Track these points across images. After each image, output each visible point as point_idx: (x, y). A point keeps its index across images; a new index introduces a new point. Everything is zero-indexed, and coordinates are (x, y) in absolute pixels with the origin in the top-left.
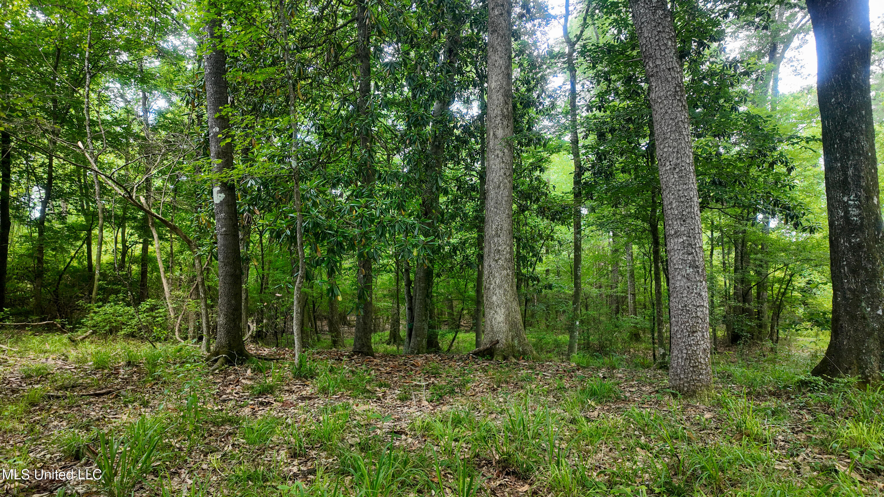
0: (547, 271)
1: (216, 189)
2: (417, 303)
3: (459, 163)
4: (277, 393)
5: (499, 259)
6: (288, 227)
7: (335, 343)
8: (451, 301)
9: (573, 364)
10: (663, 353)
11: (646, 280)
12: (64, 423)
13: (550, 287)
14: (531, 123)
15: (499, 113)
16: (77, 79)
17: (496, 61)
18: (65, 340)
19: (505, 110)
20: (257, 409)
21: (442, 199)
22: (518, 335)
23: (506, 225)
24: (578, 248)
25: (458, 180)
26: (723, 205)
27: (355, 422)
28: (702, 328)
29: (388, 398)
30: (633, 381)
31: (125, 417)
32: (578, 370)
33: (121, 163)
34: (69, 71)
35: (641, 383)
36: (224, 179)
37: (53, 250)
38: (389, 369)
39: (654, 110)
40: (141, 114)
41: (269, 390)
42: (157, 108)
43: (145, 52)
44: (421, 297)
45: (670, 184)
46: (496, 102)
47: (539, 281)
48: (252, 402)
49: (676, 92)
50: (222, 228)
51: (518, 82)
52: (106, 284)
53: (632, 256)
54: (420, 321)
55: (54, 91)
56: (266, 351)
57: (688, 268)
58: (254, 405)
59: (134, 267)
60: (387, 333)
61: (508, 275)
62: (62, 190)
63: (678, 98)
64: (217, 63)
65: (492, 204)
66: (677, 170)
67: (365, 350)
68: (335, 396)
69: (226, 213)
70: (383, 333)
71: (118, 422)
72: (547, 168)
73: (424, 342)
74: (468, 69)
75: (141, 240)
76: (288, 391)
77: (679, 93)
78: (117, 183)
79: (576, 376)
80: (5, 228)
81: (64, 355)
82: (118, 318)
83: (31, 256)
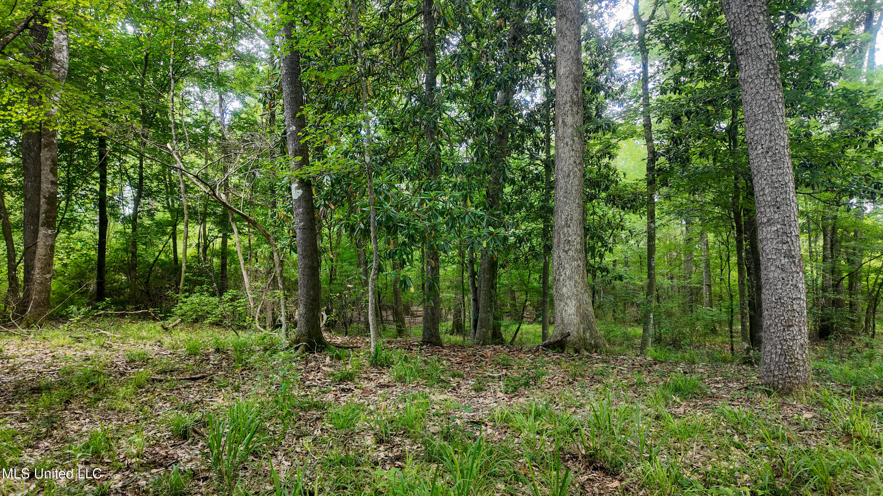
0: (615, 261)
1: (294, 186)
2: (482, 295)
3: (523, 153)
4: (357, 380)
5: (569, 250)
6: (362, 221)
7: (400, 332)
8: (513, 292)
9: (649, 358)
10: (748, 348)
11: (722, 270)
12: (168, 405)
13: (621, 278)
14: (600, 108)
15: (568, 99)
16: (162, 85)
17: (565, 46)
18: (159, 328)
19: (575, 96)
20: (339, 395)
21: (508, 189)
22: (590, 327)
23: (577, 215)
24: (651, 238)
25: (522, 170)
26: (814, 189)
27: (434, 410)
28: (799, 322)
29: (462, 388)
30: (716, 376)
31: (220, 401)
32: (655, 364)
33: (201, 162)
34: (155, 78)
35: (727, 380)
36: (303, 176)
37: (144, 244)
38: (459, 360)
39: (743, 90)
40: (219, 115)
41: (348, 377)
42: (232, 109)
43: (221, 55)
44: (485, 289)
45: (762, 169)
46: (565, 88)
47: (608, 272)
48: (334, 389)
49: (769, 70)
50: (300, 222)
51: (585, 67)
52: (192, 276)
53: (707, 245)
54: (485, 312)
55: (142, 97)
56: (339, 340)
57: (782, 258)
58: (336, 391)
59: (215, 260)
60: (450, 323)
61: (579, 266)
62: (150, 189)
63: (771, 76)
64: (292, 63)
65: (561, 193)
66: (770, 154)
67: (434, 340)
68: (411, 385)
69: (304, 208)
70: (446, 323)
71: (215, 406)
72: (617, 155)
73: (490, 333)
74: (532, 56)
75: (221, 235)
76: (366, 378)
77: (773, 71)
78: (203, 182)
79: (655, 371)
80: (103, 225)
81: (160, 341)
82: (204, 308)
83: (125, 250)
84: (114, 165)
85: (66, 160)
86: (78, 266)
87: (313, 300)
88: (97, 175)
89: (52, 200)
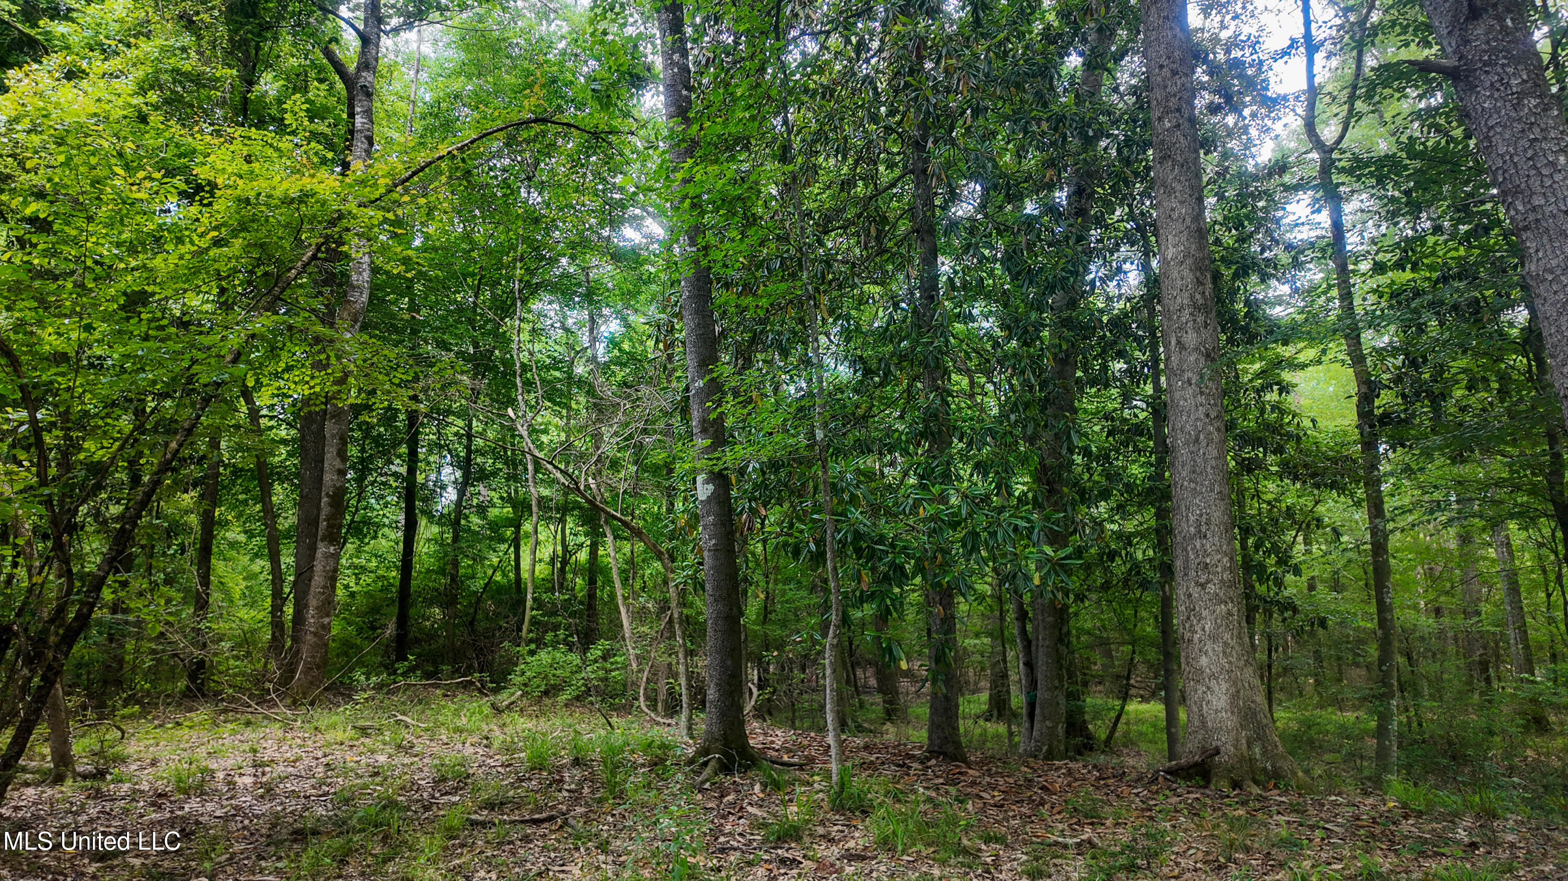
1: (701, 478)
2: (1040, 654)
3: (1107, 386)
4: (807, 840)
5: (1208, 582)
6: (812, 538)
7: (890, 714)
9: (1392, 804)
15: (1185, 302)
16: (504, 307)
17: (1173, 210)
18: (487, 710)
19: (1198, 296)
20: (776, 872)
22: (1260, 736)
23: (1218, 510)
24: (1379, 547)
29: (1004, 868)
31: (576, 869)
32: (1406, 817)
36: (713, 467)
38: (999, 797)
41: (792, 833)
42: (608, 335)
44: (1047, 643)
46: (1179, 283)
47: (1295, 610)
48: (767, 857)
50: (710, 539)
51: (1217, 227)
52: (541, 616)
54: (1049, 689)
56: (778, 736)
58: (770, 862)
59: (579, 580)
60: (985, 696)
61: (1229, 613)
62: (482, 470)
64: (698, 280)
65: (1184, 474)
67: (950, 749)
68: (906, 857)
69: (717, 515)
70: (976, 697)
73: (1061, 728)
75: (588, 542)
76: (824, 836)
80: (411, 527)
81: (487, 738)
82: (558, 672)
83: (442, 571)
84: (428, 434)
85: (360, 429)
86: (372, 596)
87: (732, 676)
88: (403, 449)
89: (338, 498)
